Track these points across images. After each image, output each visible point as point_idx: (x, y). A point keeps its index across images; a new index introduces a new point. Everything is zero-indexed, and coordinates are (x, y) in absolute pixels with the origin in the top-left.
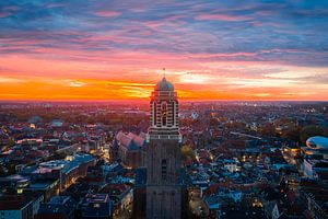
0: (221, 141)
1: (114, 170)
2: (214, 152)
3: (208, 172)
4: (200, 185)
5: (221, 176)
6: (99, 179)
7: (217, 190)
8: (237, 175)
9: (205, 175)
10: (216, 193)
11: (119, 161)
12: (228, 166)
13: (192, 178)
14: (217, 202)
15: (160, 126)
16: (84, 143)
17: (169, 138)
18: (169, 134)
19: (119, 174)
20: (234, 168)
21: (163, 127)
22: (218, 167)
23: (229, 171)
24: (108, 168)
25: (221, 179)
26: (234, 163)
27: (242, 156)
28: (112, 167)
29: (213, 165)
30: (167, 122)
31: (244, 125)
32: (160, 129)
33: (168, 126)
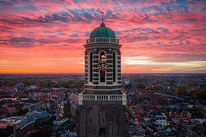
0: (148, 99)
1: (63, 125)
3: (143, 127)
5: (155, 131)
6: (49, 133)
8: (169, 130)
9: (141, 130)
11: (70, 116)
12: (159, 122)
13: (130, 133)
15: (97, 83)
16: (46, 101)
17: (109, 99)
18: (110, 93)
19: (67, 129)
20: (164, 123)
21: (101, 84)
22: (150, 122)
23: (161, 126)
24: (59, 123)
25: (155, 134)
26: (164, 119)
27: (169, 112)
28: (62, 122)
29: (146, 119)
30: (106, 77)
31: (162, 88)
32: (97, 87)
33: (108, 83)
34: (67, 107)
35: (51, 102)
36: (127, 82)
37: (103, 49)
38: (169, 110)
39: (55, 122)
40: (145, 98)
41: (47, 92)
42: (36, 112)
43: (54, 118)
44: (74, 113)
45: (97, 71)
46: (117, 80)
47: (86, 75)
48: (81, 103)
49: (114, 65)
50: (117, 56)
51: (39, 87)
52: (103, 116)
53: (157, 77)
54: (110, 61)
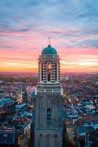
0: (82, 91)
1: (23, 108)
2: (78, 97)
3: (77, 110)
4: (73, 118)
5: (85, 112)
6: (13, 113)
7: (83, 122)
8: (94, 112)
9: (75, 111)
10: (83, 124)
11: (27, 102)
12: (88, 106)
13: (68, 113)
14: (84, 131)
15: (46, 82)
16: (10, 92)
17: (53, 91)
18: (53, 88)
19: (25, 110)
20: (91, 107)
21: (48, 83)
22: (82, 106)
23: (89, 109)
24: (20, 107)
25: (84, 114)
26: (91, 104)
27: (95, 99)
28: (22, 106)
29: (79, 105)
30: (51, 78)
31: (92, 83)
32: (46, 84)
33: (52, 82)
34: (25, 96)
35: (14, 92)
36: (67, 79)
37: (49, 61)
38: (95, 98)
39: (17, 106)
40: (79, 90)
41: (10, 85)
42: (4, 99)
43: (16, 103)
44: (29, 100)
45: (45, 74)
46: (58, 80)
47: (39, 74)
48: (36, 94)
49: (56, 71)
50: (58, 65)
51: (4, 82)
52: (49, 102)
53: (89, 75)
54: (54, 69)
